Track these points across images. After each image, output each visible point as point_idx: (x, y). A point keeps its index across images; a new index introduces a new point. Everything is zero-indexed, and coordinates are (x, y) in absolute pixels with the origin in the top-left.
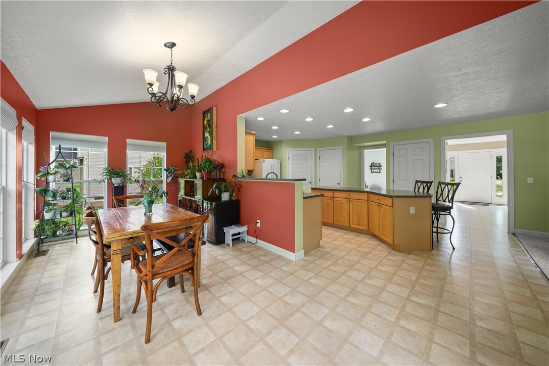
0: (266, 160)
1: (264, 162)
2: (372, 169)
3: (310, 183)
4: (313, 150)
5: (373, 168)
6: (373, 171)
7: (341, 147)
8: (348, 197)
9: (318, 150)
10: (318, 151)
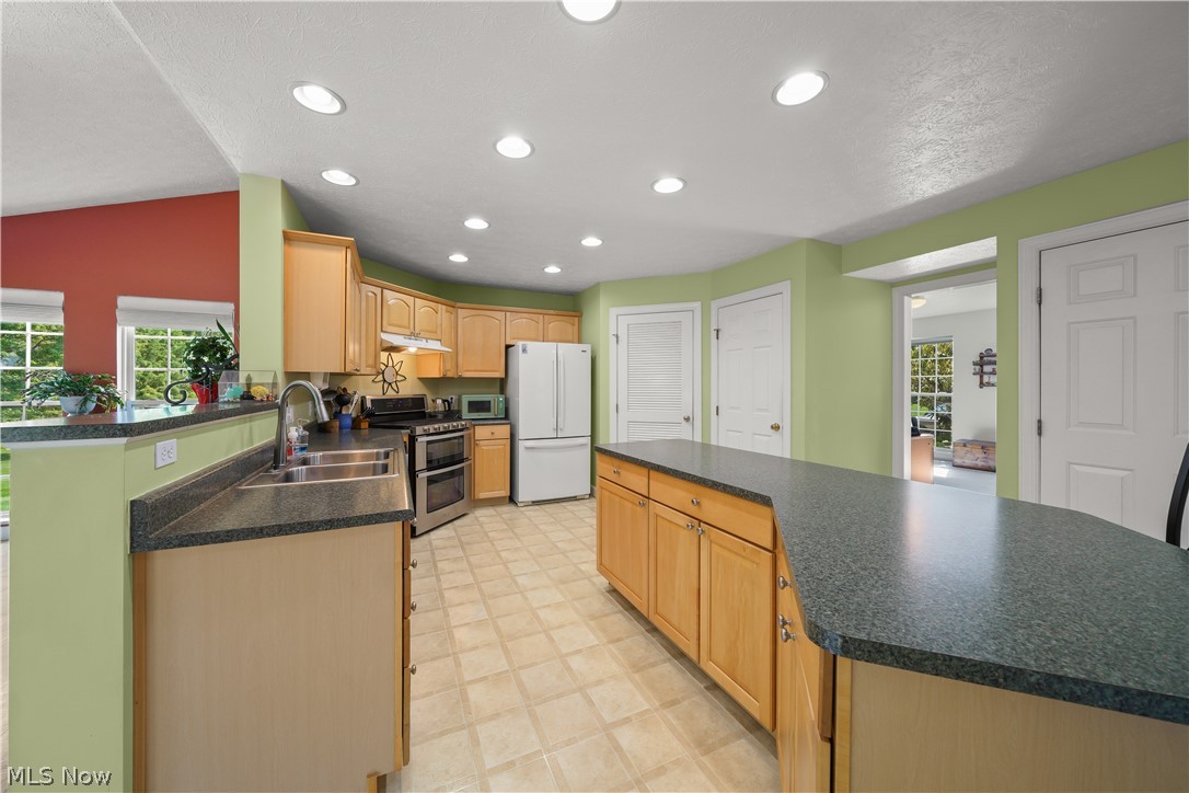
0: (531, 345)
1: (524, 350)
2: (981, 374)
3: (687, 419)
4: (697, 305)
5: (987, 368)
6: (986, 378)
7: (785, 287)
8: (693, 510)
9: (714, 305)
10: (714, 313)
